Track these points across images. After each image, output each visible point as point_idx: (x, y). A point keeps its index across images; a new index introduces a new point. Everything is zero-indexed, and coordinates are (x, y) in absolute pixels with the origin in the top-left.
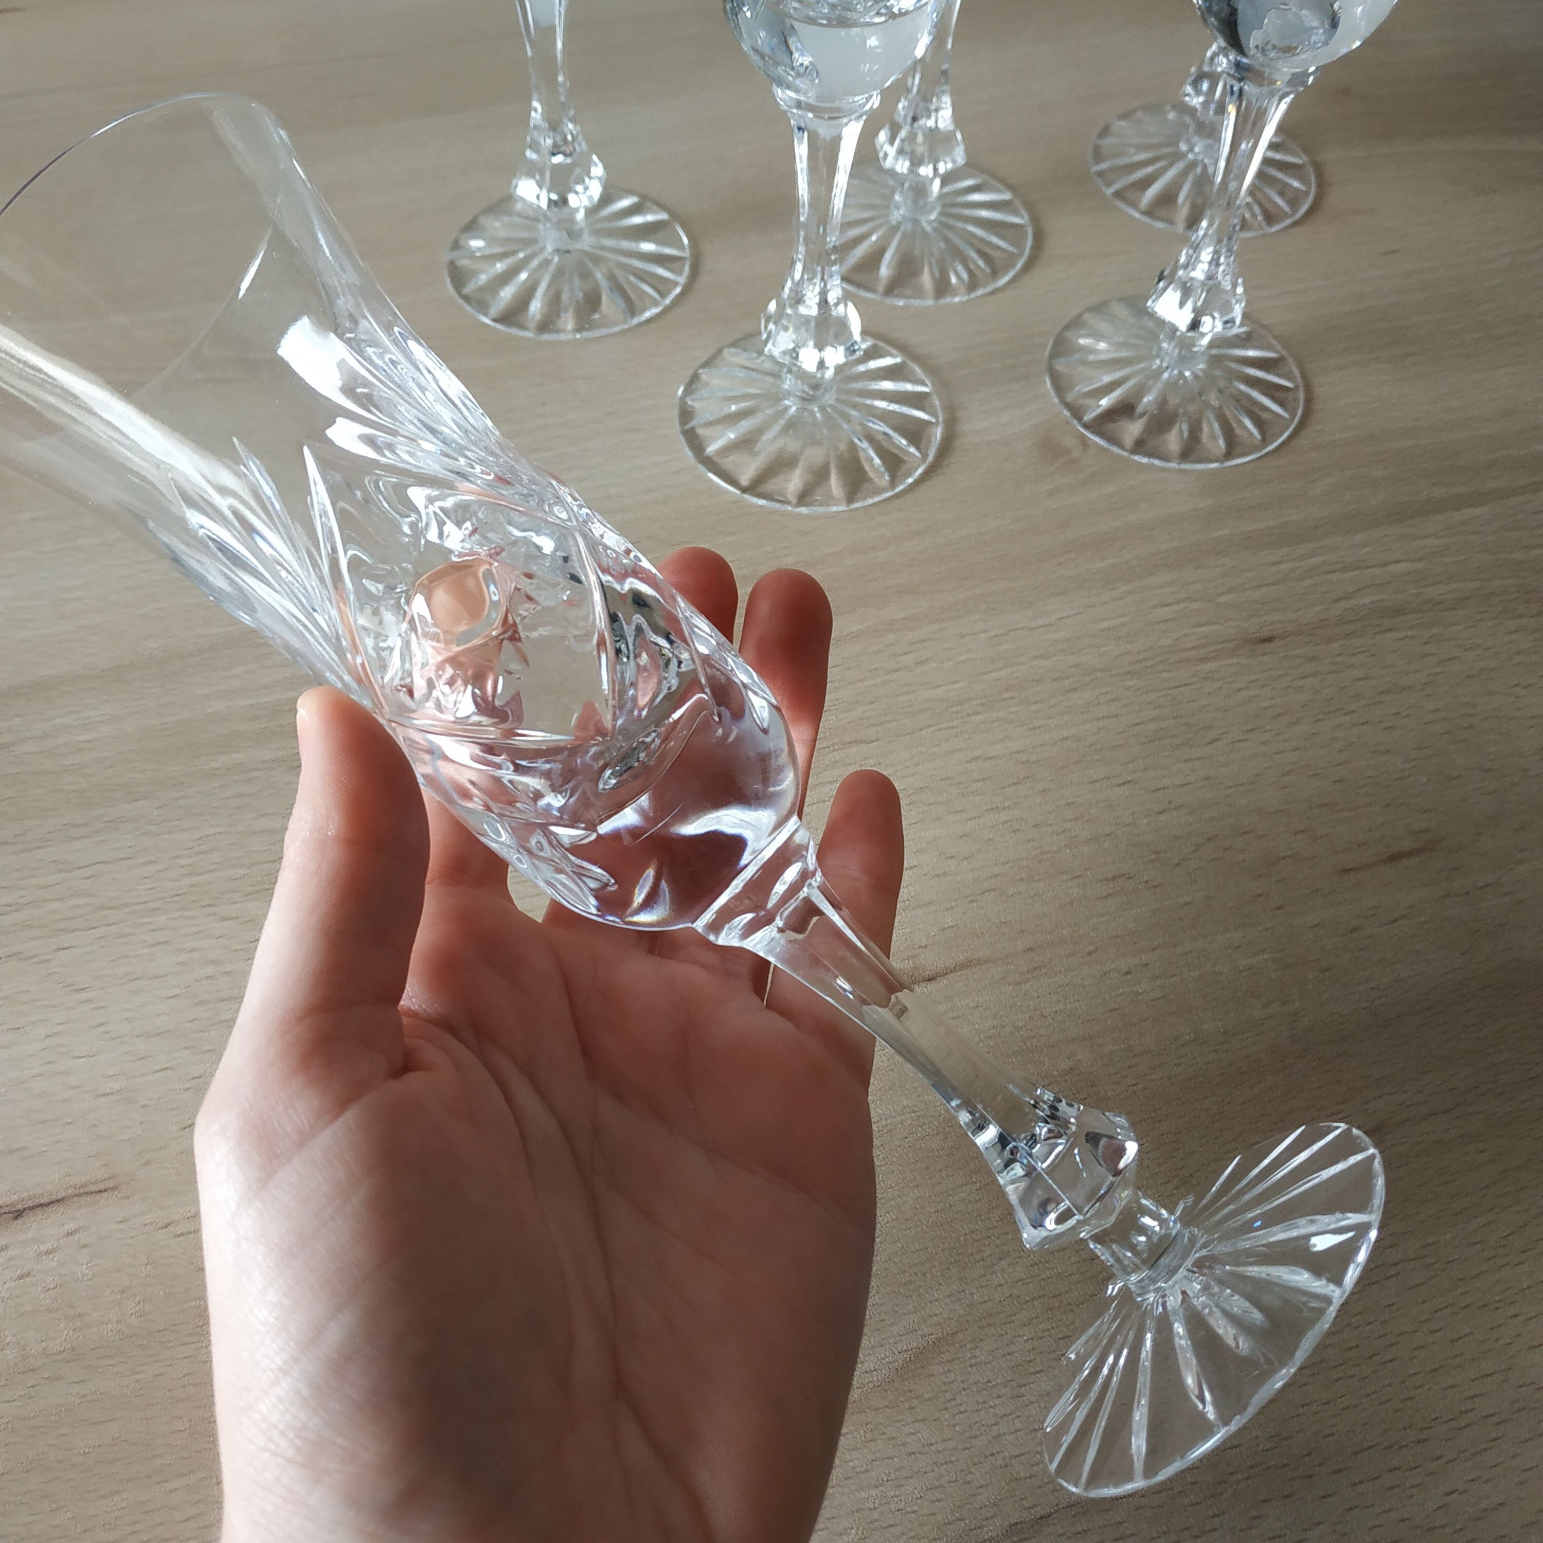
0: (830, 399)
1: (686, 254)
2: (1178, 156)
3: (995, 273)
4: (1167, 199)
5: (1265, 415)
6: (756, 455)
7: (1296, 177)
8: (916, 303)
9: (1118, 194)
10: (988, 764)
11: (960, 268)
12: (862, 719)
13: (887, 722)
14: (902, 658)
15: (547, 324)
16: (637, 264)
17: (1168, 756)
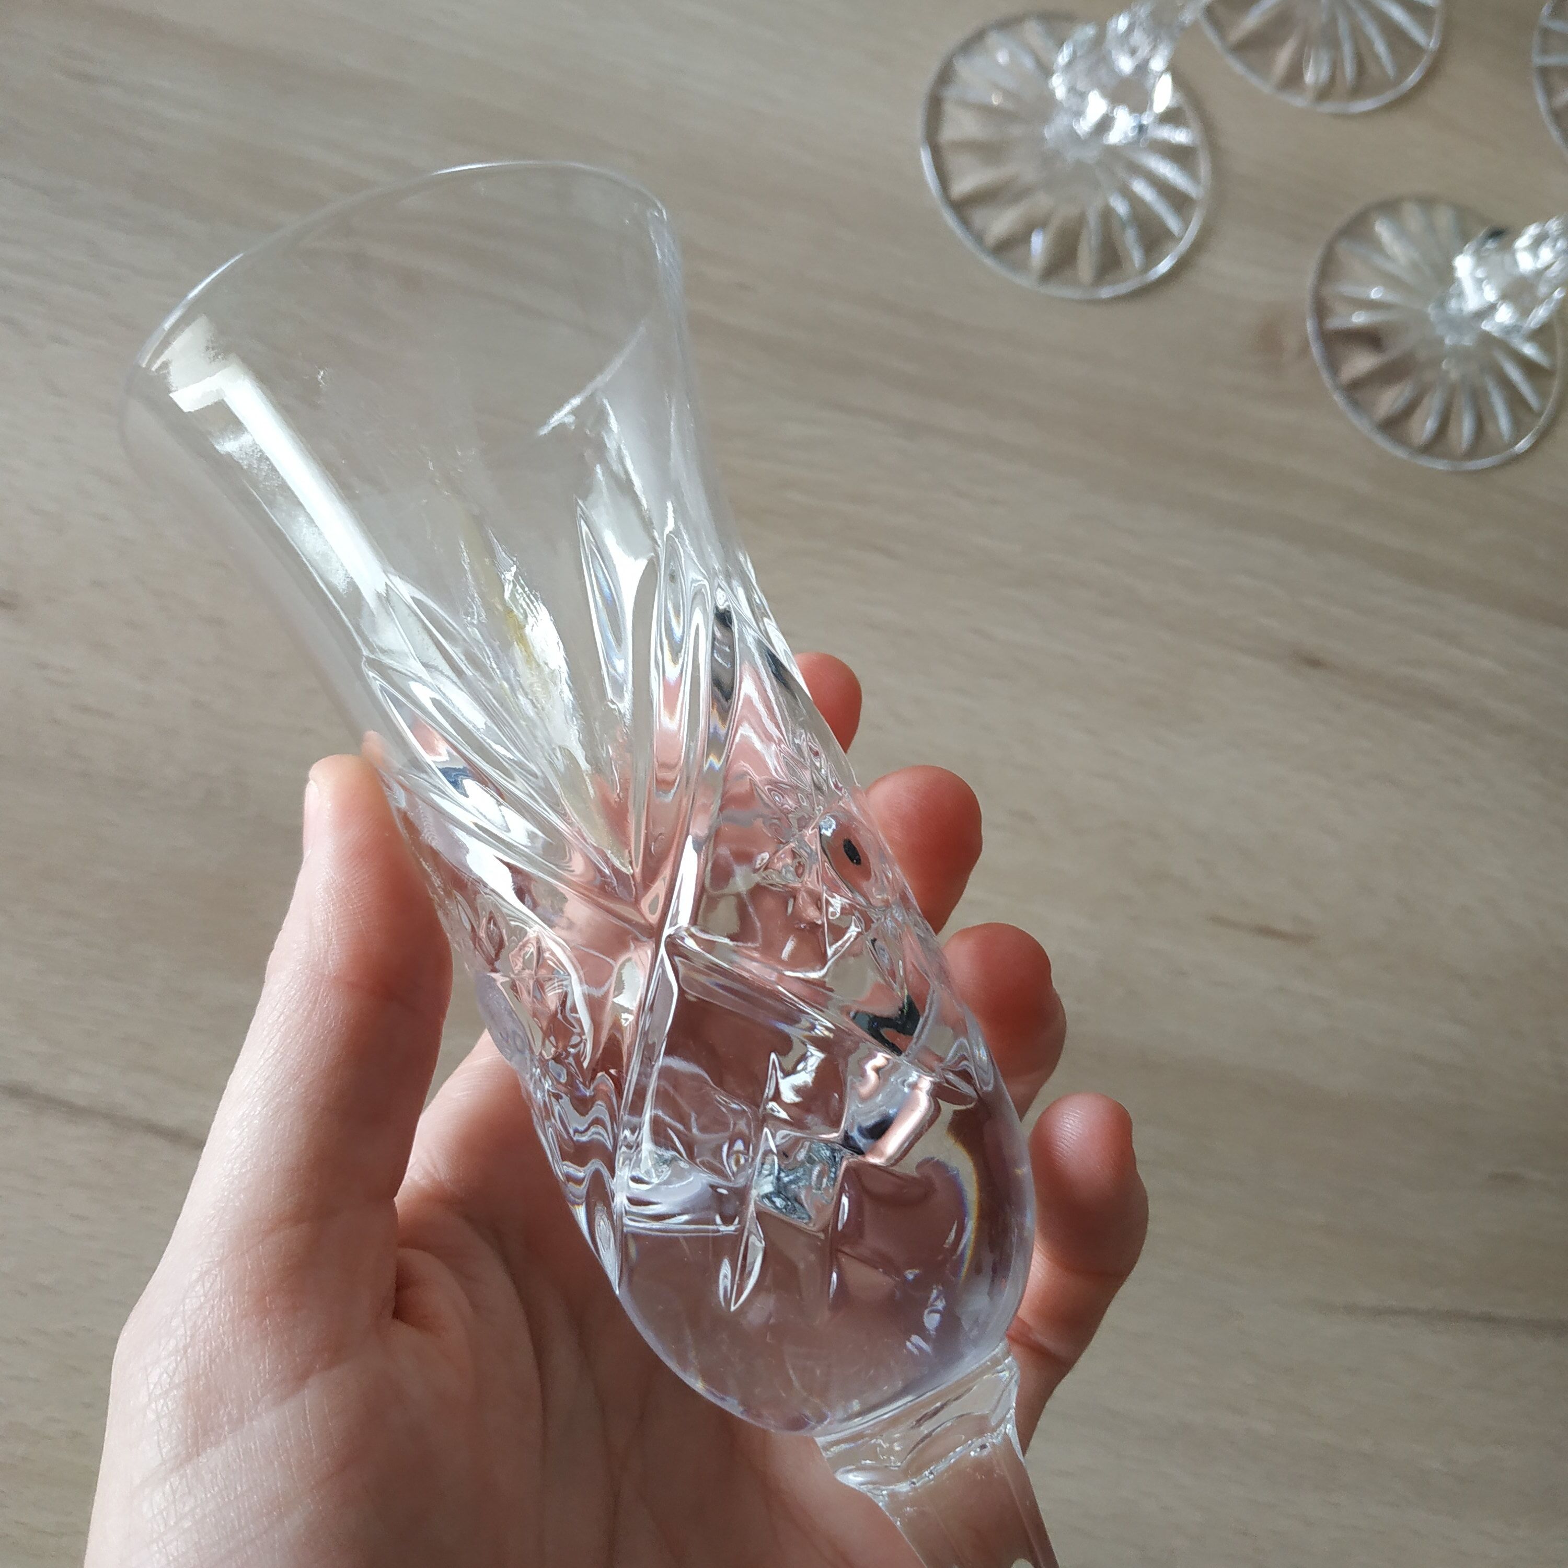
3: (1358, 90)
5: (1489, 427)
11: (1325, 64)
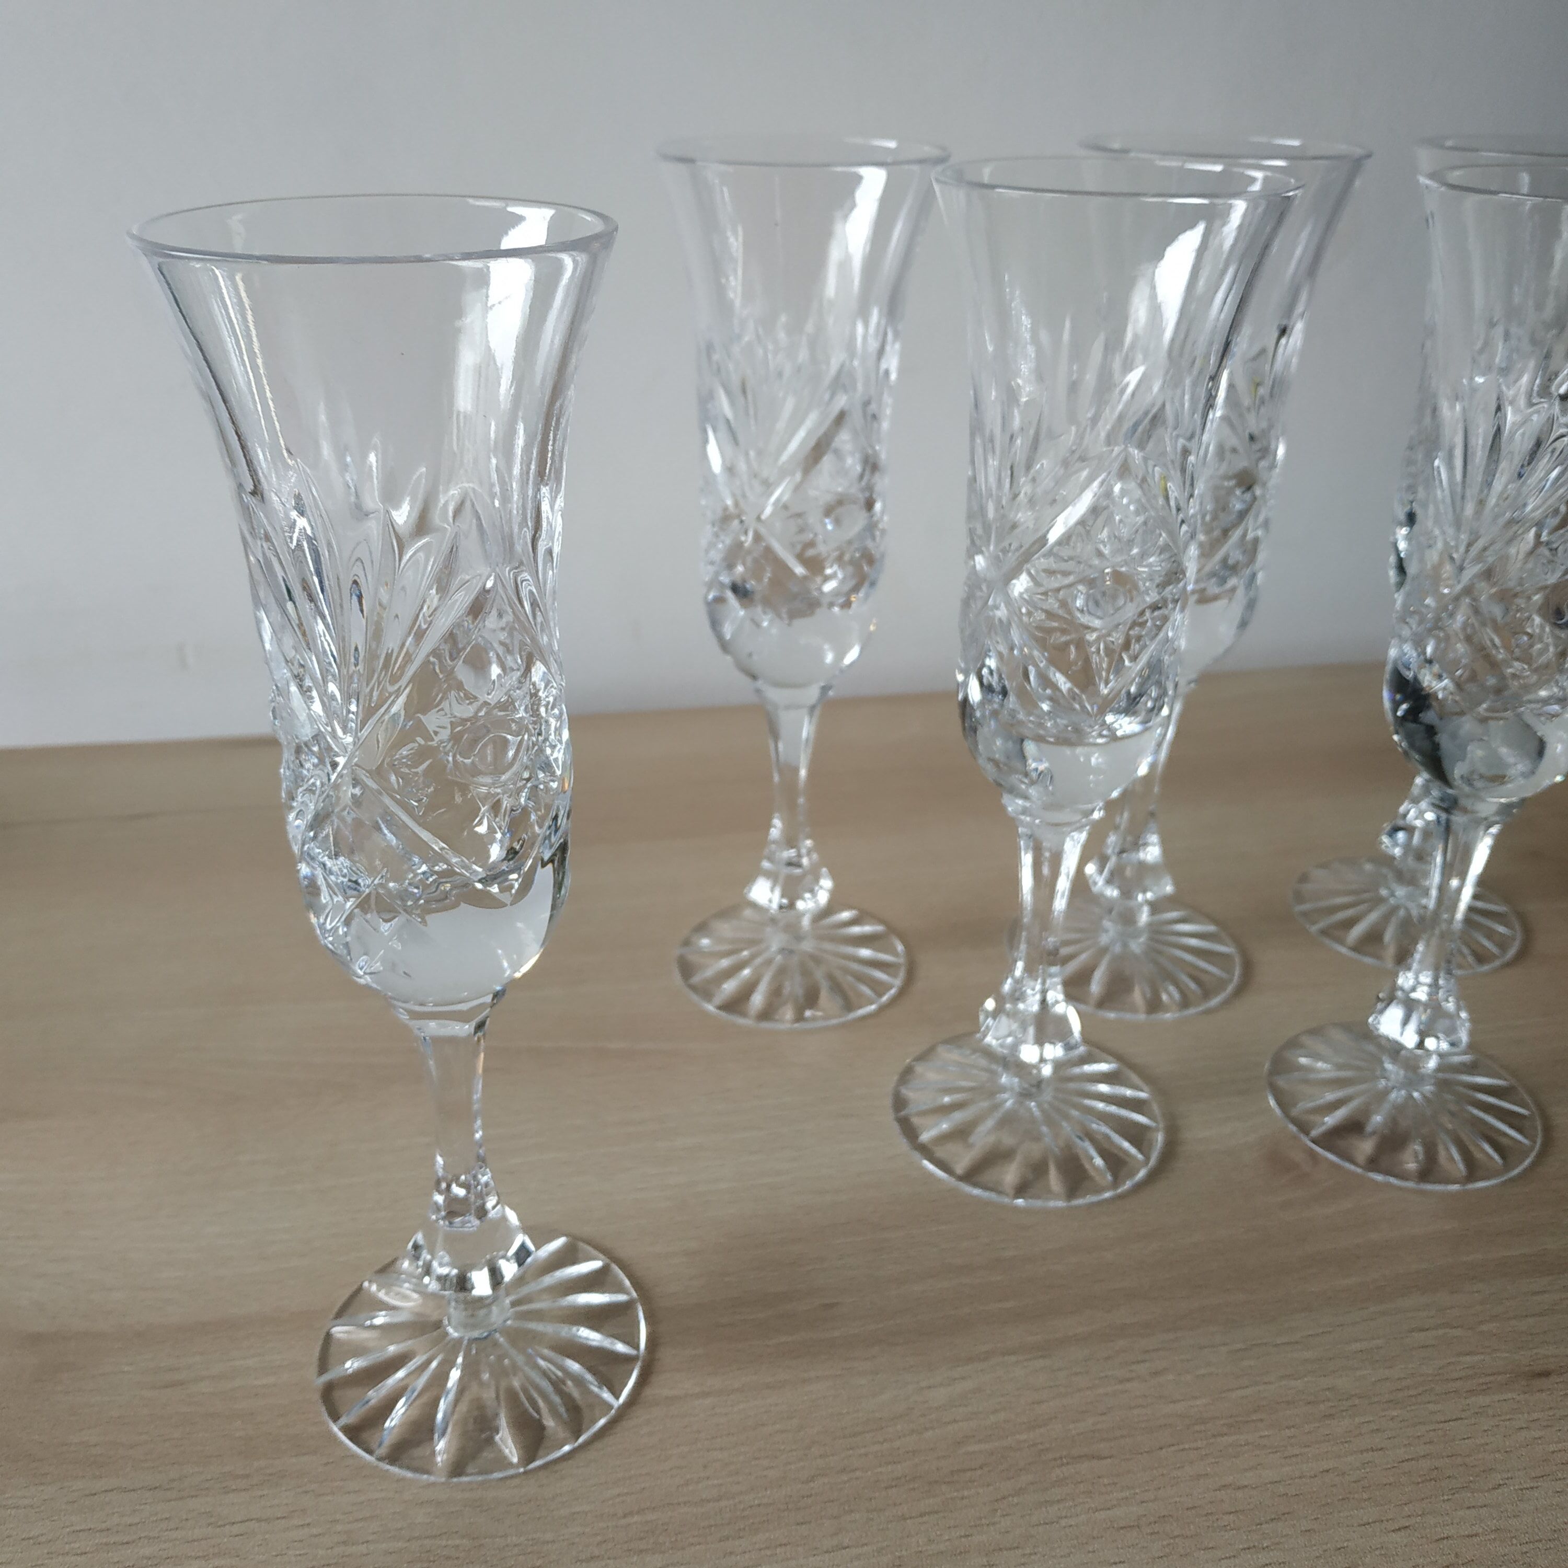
0: (1048, 1095)
1: (901, 960)
2: (1379, 900)
3: (1207, 994)
4: (1373, 938)
5: (1504, 1141)
6: (971, 1146)
7: (1501, 923)
8: (1128, 1016)
9: (1324, 932)
10: (1240, 1494)
11: (1171, 988)
12: (1093, 1431)
13: (1122, 1437)
14: (1134, 1367)
15: (766, 1014)
16: (855, 966)
17: (1448, 1500)
